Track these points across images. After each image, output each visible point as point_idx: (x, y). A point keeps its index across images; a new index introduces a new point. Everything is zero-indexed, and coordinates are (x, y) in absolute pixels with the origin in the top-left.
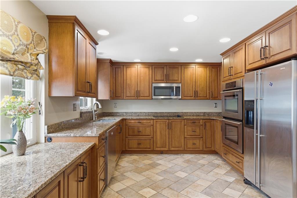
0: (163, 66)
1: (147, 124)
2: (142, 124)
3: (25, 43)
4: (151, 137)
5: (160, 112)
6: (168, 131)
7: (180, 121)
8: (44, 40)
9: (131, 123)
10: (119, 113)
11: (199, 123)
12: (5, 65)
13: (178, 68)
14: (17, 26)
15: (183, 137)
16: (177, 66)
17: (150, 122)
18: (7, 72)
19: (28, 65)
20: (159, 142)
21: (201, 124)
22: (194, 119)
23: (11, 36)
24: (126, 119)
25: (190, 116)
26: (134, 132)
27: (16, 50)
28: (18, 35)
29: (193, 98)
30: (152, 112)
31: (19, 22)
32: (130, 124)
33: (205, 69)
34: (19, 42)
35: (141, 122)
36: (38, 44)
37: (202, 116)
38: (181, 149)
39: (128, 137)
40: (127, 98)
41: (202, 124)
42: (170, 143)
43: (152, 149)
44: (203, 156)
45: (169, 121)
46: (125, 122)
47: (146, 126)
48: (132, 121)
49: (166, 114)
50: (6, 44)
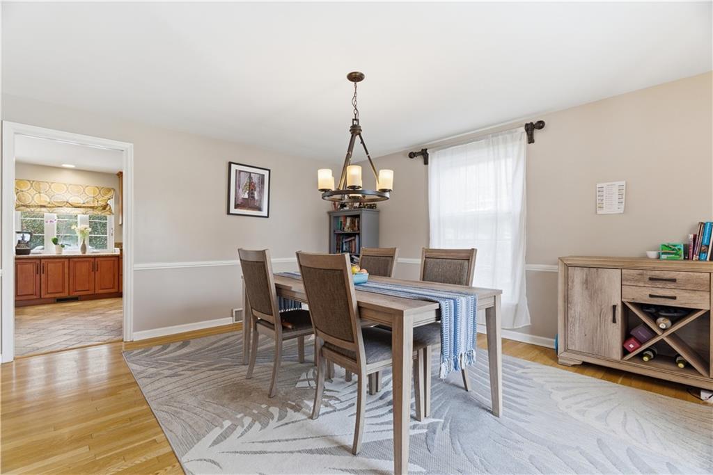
3: (93, 196)
12: (80, 210)
14: (85, 189)
18: (83, 213)
19: (95, 208)
23: (80, 195)
27: (84, 201)
28: (85, 193)
31: (88, 186)
34: (87, 197)
36: (106, 194)
50: (79, 200)
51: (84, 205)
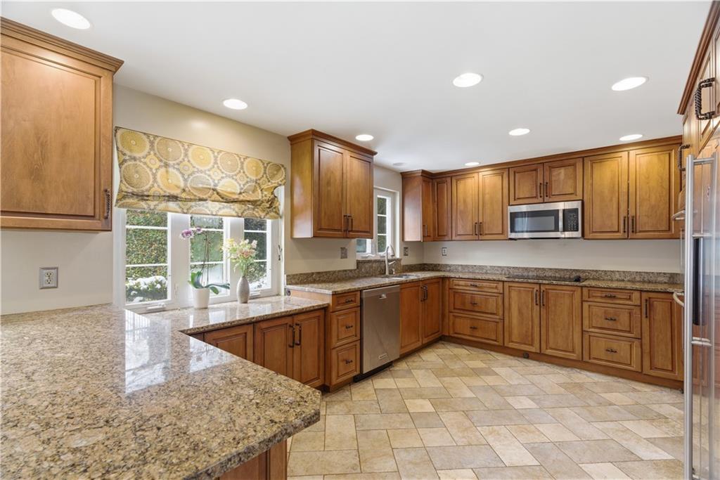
0: (534, 167)
1: (490, 291)
2: (480, 290)
3: (254, 178)
4: (498, 317)
5: (536, 269)
6: (538, 310)
7: (572, 291)
8: (282, 169)
9: (459, 285)
10: (450, 267)
11: (630, 299)
12: (232, 207)
13: (574, 165)
14: (242, 163)
15: (578, 329)
16: (572, 161)
17: (496, 288)
18: (234, 214)
19: (258, 203)
20: (515, 332)
21: (636, 304)
22: (610, 288)
23: (236, 175)
24: (449, 278)
25: (623, 280)
26: (463, 304)
27: (242, 189)
28: (244, 172)
29: (620, 235)
30: (516, 266)
31: (247, 157)
32: (457, 287)
33: (662, 157)
34: (246, 179)
35: (476, 286)
36: (273, 176)
37: (665, 283)
38: (573, 356)
39: (453, 311)
40: (458, 238)
41: (638, 303)
42: (544, 338)
43: (500, 343)
44: (636, 388)
45: (540, 288)
46: (447, 283)
47: (488, 294)
48: (462, 283)
49: (550, 274)
50: (230, 185)
51: (241, 198)
